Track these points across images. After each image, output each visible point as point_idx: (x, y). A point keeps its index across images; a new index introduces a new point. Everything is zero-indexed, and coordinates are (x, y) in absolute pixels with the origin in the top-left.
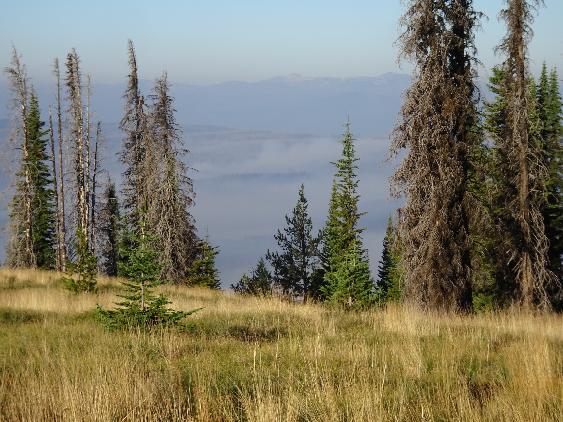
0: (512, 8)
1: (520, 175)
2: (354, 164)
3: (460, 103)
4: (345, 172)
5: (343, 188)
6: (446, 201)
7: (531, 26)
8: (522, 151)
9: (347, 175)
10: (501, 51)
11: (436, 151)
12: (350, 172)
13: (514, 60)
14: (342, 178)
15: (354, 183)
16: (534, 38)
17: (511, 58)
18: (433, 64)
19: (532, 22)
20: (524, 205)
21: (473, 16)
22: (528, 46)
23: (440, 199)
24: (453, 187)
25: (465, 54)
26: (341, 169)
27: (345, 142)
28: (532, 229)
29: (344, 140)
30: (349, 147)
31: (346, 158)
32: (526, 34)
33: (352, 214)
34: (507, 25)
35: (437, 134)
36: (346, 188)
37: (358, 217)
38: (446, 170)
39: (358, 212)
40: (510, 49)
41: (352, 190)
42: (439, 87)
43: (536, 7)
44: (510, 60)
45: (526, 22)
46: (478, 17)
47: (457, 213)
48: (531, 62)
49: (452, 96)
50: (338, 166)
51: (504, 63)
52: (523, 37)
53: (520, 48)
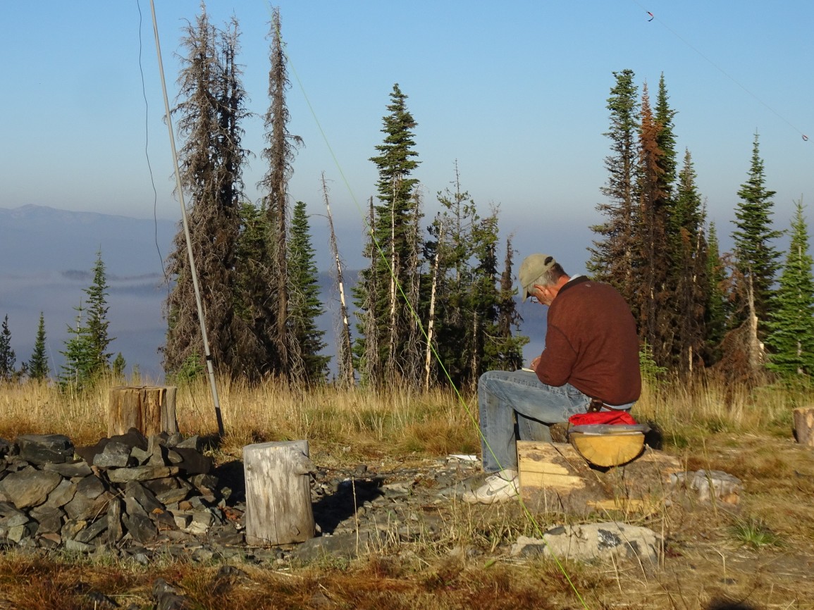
0: (275, 148)
1: (278, 302)
2: (104, 291)
3: (231, 233)
4: (96, 299)
5: (93, 314)
6: (217, 324)
7: (291, 164)
8: (281, 279)
9: (98, 301)
10: (263, 186)
11: (208, 278)
12: (100, 299)
13: (275, 194)
14: (92, 305)
15: (104, 309)
16: (294, 175)
17: (273, 193)
18: (207, 197)
19: (293, 160)
20: (282, 330)
21: (242, 153)
22: (288, 183)
23: (212, 321)
24: (224, 310)
25: (233, 188)
26: (93, 295)
27: (97, 270)
28: (289, 352)
29: (96, 268)
30: (100, 275)
31: (97, 285)
32: (286, 171)
33: (101, 339)
34: (269, 163)
35: (210, 261)
36: (96, 314)
37: (107, 342)
38: (218, 295)
39: (108, 338)
40: (272, 185)
41: (102, 316)
42: (213, 218)
43: (297, 147)
44: (272, 195)
45: (287, 160)
46: (246, 155)
47: (227, 335)
48: (290, 197)
49: (224, 227)
50: (89, 293)
51: (266, 198)
52: (285, 174)
53: (281, 183)
